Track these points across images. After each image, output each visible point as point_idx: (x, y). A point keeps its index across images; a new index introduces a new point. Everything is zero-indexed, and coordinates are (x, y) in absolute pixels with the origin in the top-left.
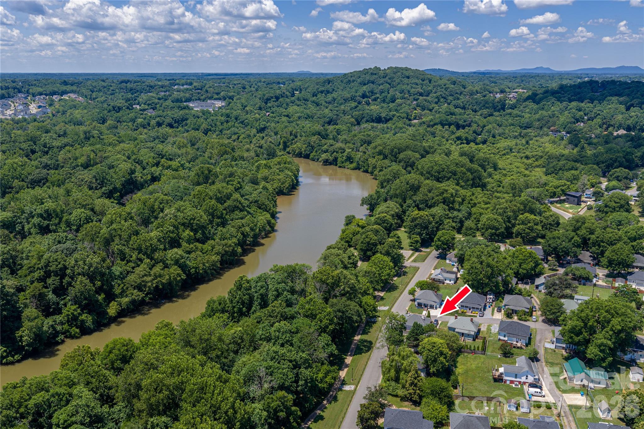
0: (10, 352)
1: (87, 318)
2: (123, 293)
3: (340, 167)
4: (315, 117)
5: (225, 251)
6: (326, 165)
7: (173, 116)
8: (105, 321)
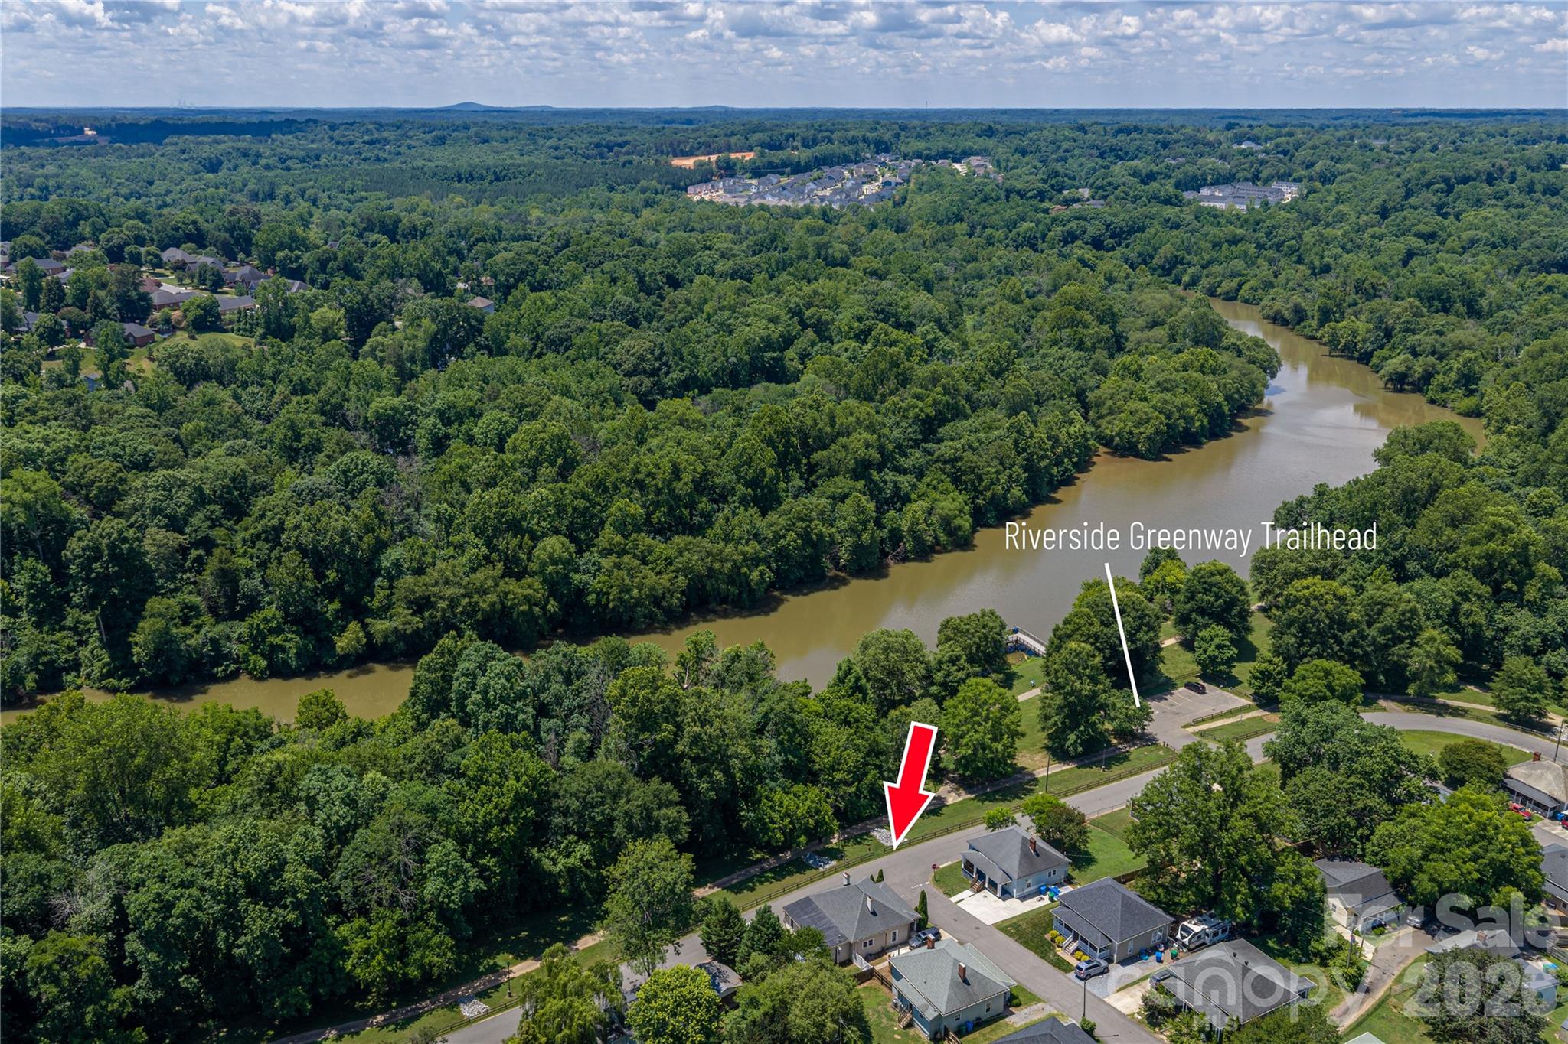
0: (116, 669)
1: (291, 642)
2: (385, 610)
3: (1433, 402)
4: (1526, 244)
5: (711, 569)
6: (1401, 391)
7: (1109, 219)
8: (329, 662)
